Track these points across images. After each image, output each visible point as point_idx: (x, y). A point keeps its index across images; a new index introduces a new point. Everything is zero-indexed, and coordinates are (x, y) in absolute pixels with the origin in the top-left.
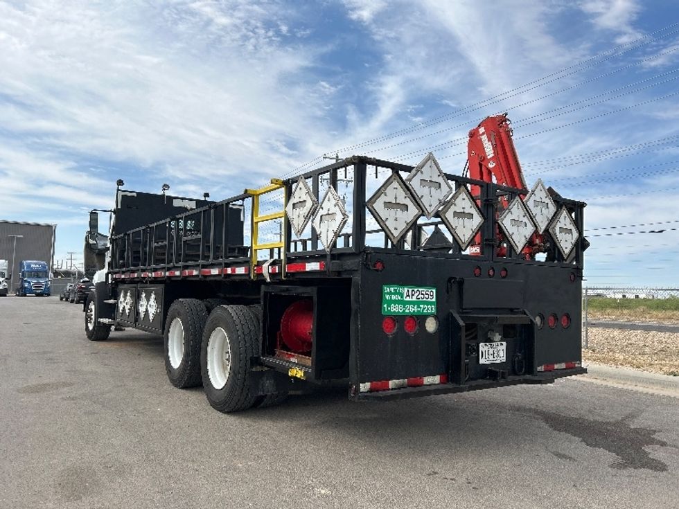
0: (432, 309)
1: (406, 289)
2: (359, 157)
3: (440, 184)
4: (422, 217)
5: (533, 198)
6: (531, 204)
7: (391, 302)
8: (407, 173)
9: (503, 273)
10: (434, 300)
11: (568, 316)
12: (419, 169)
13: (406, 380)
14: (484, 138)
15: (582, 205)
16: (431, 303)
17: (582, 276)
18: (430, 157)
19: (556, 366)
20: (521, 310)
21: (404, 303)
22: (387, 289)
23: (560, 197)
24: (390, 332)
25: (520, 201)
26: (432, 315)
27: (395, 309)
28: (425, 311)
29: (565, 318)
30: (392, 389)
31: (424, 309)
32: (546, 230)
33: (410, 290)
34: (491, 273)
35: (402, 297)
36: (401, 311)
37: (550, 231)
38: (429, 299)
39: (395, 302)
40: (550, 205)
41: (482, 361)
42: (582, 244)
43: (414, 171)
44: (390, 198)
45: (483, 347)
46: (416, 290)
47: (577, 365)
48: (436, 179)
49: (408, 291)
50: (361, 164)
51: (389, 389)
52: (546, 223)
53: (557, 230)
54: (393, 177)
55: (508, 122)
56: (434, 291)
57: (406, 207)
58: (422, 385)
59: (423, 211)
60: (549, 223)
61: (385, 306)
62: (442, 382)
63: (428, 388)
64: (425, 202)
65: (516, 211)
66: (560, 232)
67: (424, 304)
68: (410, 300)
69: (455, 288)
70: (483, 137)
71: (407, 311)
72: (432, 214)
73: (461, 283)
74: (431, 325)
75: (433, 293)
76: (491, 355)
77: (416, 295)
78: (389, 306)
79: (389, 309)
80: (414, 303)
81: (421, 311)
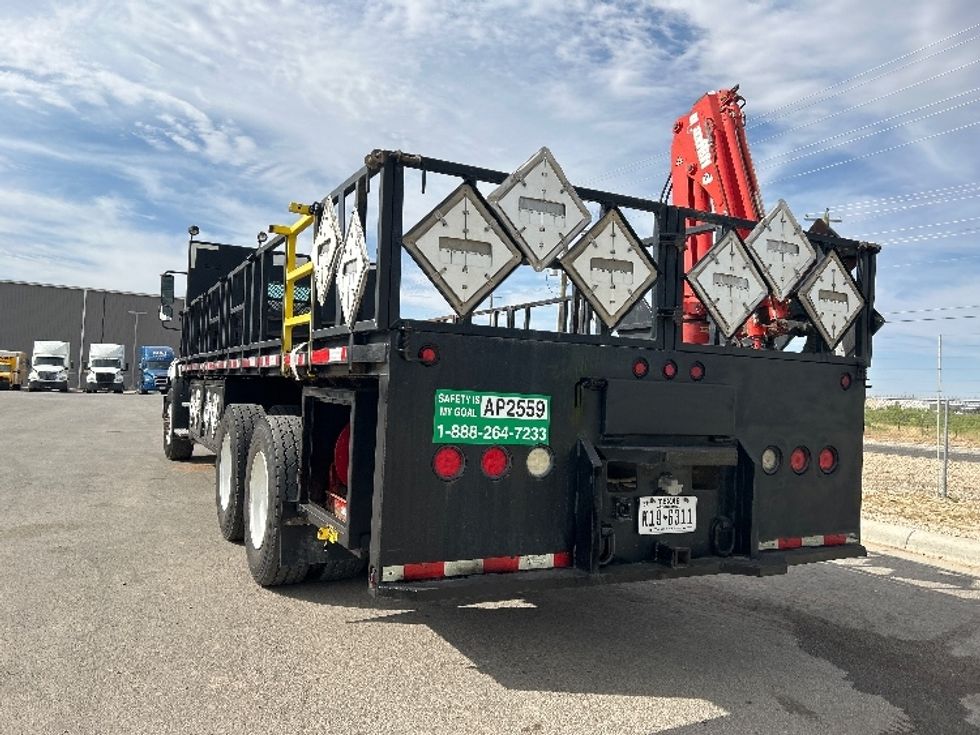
0: (540, 434)
1: (485, 398)
2: (386, 153)
3: (564, 206)
4: (521, 266)
5: (766, 234)
6: (760, 246)
7: (449, 422)
8: (494, 186)
9: (697, 372)
10: (545, 416)
11: (833, 451)
12: (519, 178)
13: (481, 561)
14: (697, 132)
15: (872, 250)
16: (539, 424)
17: (865, 379)
18: (545, 156)
19: (807, 541)
20: (732, 438)
21: (481, 423)
22: (443, 397)
23: (836, 236)
25: (736, 239)
26: (540, 445)
27: (461, 433)
28: (524, 438)
29: (828, 454)
30: (450, 578)
31: (523, 433)
32: (793, 295)
33: (494, 399)
34: (670, 371)
35: (477, 412)
36: (473, 437)
37: (801, 297)
38: (534, 417)
39: (461, 421)
40: (802, 248)
41: (643, 530)
42: (867, 322)
43: (507, 182)
44: (454, 230)
45: (647, 506)
46: (506, 399)
47: (848, 540)
48: (555, 196)
49: (489, 401)
50: (391, 166)
51: (443, 577)
52: (794, 282)
53: (814, 295)
54: (462, 191)
55: (740, 103)
56: (545, 402)
57: (486, 248)
58: (514, 570)
59: (524, 255)
60: (799, 282)
61: (441, 427)
62: (557, 567)
63: (527, 576)
64: (531, 238)
65: (728, 257)
66: (821, 298)
67: (523, 426)
68: (495, 416)
69: (590, 397)
70: (695, 130)
71: (486, 437)
72: (546, 262)
73: (602, 389)
74: (539, 464)
75: (543, 406)
76: (665, 517)
77: (508, 408)
78: (448, 428)
79: (448, 432)
80: (502, 423)
81: (517, 437)
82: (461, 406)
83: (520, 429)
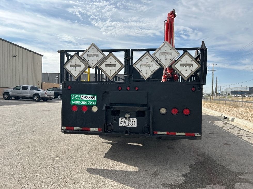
0: (94, 103)
3: (98, 54)
5: (159, 52)
7: (74, 100)
9: (137, 89)
10: (95, 99)
11: (189, 109)
12: (87, 50)
13: (82, 128)
16: (94, 101)
20: (148, 105)
21: (81, 101)
22: (72, 96)
24: (75, 110)
26: (95, 105)
27: (76, 102)
28: (91, 104)
30: (75, 130)
31: (90, 103)
33: (83, 96)
34: (128, 89)
35: (80, 99)
36: (79, 103)
37: (173, 67)
38: (93, 99)
39: (76, 100)
40: (174, 53)
41: (121, 125)
43: (85, 51)
44: (73, 63)
45: (121, 119)
46: (86, 96)
47: (196, 135)
48: (96, 52)
49: (82, 97)
54: (75, 55)
56: (95, 96)
58: (90, 131)
59: (89, 66)
61: (72, 101)
62: (99, 131)
63: (92, 132)
66: (181, 66)
68: (84, 99)
71: (82, 103)
73: (108, 93)
74: (95, 109)
75: (95, 97)
76: (127, 123)
77: (86, 98)
78: (74, 101)
79: (74, 102)
80: (85, 101)
81: (89, 104)
82: (76, 97)
83: (89, 102)
